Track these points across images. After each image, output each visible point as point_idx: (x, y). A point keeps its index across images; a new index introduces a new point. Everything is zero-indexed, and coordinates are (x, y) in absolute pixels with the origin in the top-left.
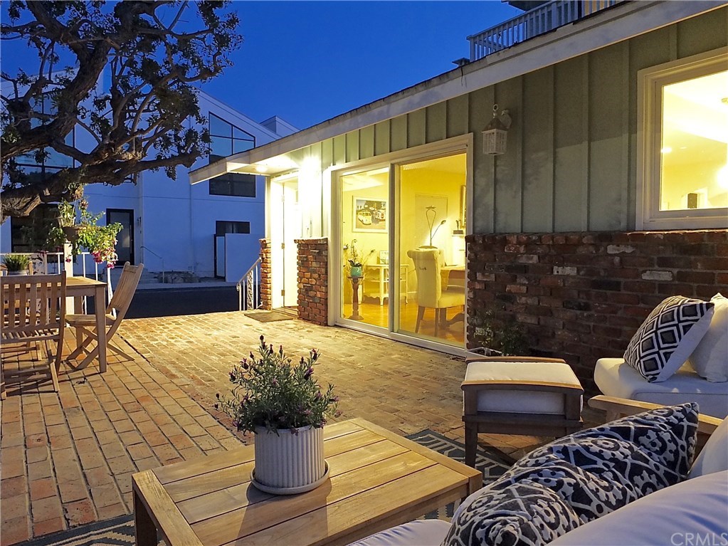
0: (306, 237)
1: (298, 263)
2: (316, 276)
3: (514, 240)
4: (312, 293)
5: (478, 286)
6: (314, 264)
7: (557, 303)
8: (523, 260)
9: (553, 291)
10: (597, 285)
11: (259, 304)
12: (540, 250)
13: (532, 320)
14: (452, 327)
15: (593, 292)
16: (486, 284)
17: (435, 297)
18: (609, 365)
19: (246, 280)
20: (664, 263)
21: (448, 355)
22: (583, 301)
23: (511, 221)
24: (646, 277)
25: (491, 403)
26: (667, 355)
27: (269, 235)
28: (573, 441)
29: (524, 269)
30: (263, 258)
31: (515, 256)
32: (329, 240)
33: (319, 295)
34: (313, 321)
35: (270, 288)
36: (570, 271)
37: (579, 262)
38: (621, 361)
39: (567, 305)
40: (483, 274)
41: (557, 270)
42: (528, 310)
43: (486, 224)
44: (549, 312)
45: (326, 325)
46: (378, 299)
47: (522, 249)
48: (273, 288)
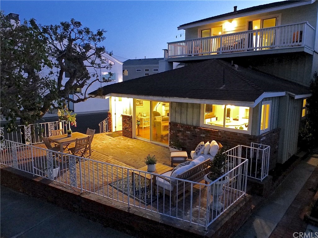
0: (125, 115)
1: (122, 121)
2: (129, 125)
3: (179, 125)
4: (127, 129)
5: (172, 133)
6: (128, 122)
7: (187, 138)
8: (181, 129)
9: (186, 136)
10: (193, 136)
11: (108, 130)
12: (184, 128)
13: (182, 141)
14: (164, 138)
15: (193, 137)
16: (173, 133)
17: (161, 132)
18: (193, 152)
19: (102, 123)
20: (204, 133)
21: (165, 147)
22: (191, 138)
23: (178, 120)
24: (201, 135)
25: (175, 159)
26: (199, 152)
27: (111, 111)
28: (181, 164)
29: (181, 131)
30: (109, 118)
31: (179, 128)
32: (133, 116)
33: (129, 130)
34: (128, 137)
35: (112, 126)
36: (189, 132)
37: (191, 131)
38: (194, 151)
39: (188, 139)
40: (173, 131)
41: (187, 132)
42: (182, 139)
43: (173, 120)
44: (185, 140)
45: (132, 138)
46: (142, 127)
47: (180, 127)
48: (113, 126)
